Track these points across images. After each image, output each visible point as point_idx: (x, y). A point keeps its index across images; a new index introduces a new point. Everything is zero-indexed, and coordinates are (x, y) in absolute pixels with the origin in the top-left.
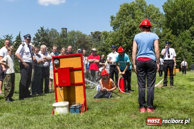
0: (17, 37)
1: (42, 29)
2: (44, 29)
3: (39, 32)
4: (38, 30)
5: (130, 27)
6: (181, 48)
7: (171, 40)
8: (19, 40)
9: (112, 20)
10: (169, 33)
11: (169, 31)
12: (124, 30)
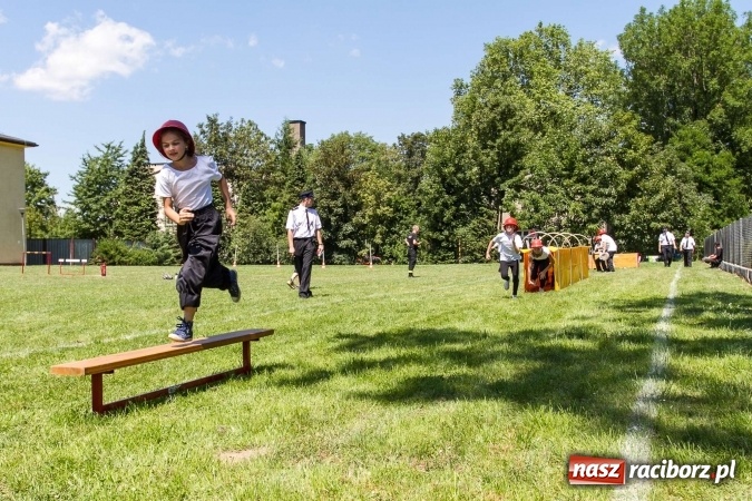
0: (136, 148)
1: (213, 122)
2: (219, 122)
3: (203, 132)
4: (201, 126)
5: (492, 109)
6: (670, 179)
7: (635, 150)
8: (139, 159)
9: (459, 94)
10: (629, 129)
11: (629, 120)
12: (474, 119)
